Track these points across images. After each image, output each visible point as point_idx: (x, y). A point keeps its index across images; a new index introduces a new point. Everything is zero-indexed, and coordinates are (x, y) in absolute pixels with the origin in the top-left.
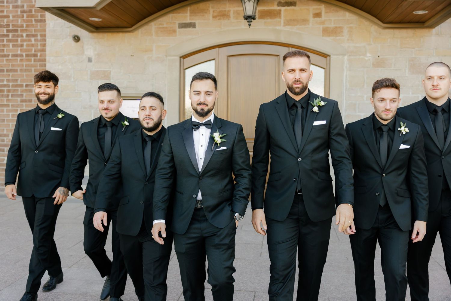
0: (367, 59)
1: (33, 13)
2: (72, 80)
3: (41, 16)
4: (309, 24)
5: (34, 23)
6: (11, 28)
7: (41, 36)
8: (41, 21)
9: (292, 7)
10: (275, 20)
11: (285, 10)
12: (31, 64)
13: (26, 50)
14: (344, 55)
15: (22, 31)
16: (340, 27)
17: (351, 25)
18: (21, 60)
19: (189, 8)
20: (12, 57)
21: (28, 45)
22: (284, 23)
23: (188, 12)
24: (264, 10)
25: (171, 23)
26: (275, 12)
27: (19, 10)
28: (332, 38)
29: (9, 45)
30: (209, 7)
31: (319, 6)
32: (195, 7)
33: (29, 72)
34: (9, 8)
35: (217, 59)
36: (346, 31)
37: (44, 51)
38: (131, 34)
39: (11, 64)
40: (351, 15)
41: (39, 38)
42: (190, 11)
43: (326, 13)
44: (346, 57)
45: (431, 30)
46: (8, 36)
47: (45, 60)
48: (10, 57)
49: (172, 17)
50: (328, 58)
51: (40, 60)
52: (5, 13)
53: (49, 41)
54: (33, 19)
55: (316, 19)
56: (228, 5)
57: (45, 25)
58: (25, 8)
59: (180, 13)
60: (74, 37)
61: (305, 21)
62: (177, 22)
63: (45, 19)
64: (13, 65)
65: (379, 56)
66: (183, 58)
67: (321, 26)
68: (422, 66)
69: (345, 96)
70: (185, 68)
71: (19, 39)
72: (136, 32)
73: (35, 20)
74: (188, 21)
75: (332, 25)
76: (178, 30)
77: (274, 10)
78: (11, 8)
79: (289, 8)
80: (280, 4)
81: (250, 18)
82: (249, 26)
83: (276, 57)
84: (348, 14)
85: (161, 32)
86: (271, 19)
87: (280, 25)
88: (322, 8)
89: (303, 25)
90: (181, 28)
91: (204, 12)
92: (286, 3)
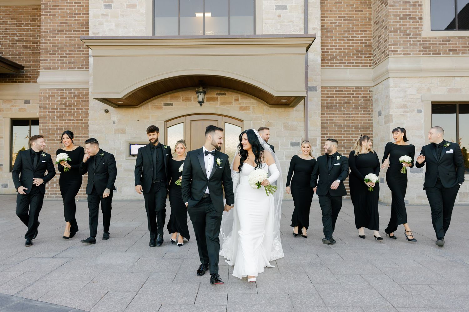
0: (262, 122)
1: (81, 96)
2: (104, 134)
3: (85, 98)
4: (232, 105)
5: (81, 102)
6: (67, 105)
7: (85, 109)
8: (85, 101)
9: (224, 96)
10: (215, 102)
11: (220, 97)
12: (79, 125)
13: (76, 117)
14: (251, 120)
15: (74, 106)
16: (248, 106)
17: (254, 105)
18: (73, 123)
19: (169, 95)
20: (68, 121)
21: (77, 114)
22: (220, 104)
23: (169, 97)
24: (210, 97)
25: (159, 103)
27: (72, 95)
28: (245, 112)
29: (66, 114)
30: (180, 95)
32: (172, 95)
33: (78, 129)
34: (67, 93)
35: (184, 122)
36: (251, 108)
37: (88, 117)
38: (138, 109)
39: (67, 125)
40: (254, 100)
41: (84, 110)
43: (241, 99)
44: (252, 122)
45: (293, 108)
46: (65, 109)
47: (87, 123)
48: (67, 121)
49: (160, 100)
50: (243, 122)
51: (84, 123)
52: (64, 97)
53: (90, 112)
54: (81, 100)
55: (236, 102)
56: (190, 94)
57: (88, 103)
58: (76, 94)
59: (164, 98)
60: (106, 111)
61: (231, 103)
62: (163, 103)
63: (88, 100)
64: (68, 126)
65: (268, 121)
66: (166, 122)
70: (167, 127)
71: (72, 111)
72: (140, 108)
73: (82, 100)
74: (169, 102)
75: (244, 105)
76: (163, 107)
77: (214, 97)
78: (68, 94)
79: (222, 96)
80: (217, 94)
81: (201, 103)
82: (201, 106)
83: (216, 122)
84: (252, 100)
85: (154, 108)
86: (213, 102)
87: (218, 105)
88: (239, 96)
89: (229, 105)
90: (165, 106)
91: (177, 97)
92: (221, 93)
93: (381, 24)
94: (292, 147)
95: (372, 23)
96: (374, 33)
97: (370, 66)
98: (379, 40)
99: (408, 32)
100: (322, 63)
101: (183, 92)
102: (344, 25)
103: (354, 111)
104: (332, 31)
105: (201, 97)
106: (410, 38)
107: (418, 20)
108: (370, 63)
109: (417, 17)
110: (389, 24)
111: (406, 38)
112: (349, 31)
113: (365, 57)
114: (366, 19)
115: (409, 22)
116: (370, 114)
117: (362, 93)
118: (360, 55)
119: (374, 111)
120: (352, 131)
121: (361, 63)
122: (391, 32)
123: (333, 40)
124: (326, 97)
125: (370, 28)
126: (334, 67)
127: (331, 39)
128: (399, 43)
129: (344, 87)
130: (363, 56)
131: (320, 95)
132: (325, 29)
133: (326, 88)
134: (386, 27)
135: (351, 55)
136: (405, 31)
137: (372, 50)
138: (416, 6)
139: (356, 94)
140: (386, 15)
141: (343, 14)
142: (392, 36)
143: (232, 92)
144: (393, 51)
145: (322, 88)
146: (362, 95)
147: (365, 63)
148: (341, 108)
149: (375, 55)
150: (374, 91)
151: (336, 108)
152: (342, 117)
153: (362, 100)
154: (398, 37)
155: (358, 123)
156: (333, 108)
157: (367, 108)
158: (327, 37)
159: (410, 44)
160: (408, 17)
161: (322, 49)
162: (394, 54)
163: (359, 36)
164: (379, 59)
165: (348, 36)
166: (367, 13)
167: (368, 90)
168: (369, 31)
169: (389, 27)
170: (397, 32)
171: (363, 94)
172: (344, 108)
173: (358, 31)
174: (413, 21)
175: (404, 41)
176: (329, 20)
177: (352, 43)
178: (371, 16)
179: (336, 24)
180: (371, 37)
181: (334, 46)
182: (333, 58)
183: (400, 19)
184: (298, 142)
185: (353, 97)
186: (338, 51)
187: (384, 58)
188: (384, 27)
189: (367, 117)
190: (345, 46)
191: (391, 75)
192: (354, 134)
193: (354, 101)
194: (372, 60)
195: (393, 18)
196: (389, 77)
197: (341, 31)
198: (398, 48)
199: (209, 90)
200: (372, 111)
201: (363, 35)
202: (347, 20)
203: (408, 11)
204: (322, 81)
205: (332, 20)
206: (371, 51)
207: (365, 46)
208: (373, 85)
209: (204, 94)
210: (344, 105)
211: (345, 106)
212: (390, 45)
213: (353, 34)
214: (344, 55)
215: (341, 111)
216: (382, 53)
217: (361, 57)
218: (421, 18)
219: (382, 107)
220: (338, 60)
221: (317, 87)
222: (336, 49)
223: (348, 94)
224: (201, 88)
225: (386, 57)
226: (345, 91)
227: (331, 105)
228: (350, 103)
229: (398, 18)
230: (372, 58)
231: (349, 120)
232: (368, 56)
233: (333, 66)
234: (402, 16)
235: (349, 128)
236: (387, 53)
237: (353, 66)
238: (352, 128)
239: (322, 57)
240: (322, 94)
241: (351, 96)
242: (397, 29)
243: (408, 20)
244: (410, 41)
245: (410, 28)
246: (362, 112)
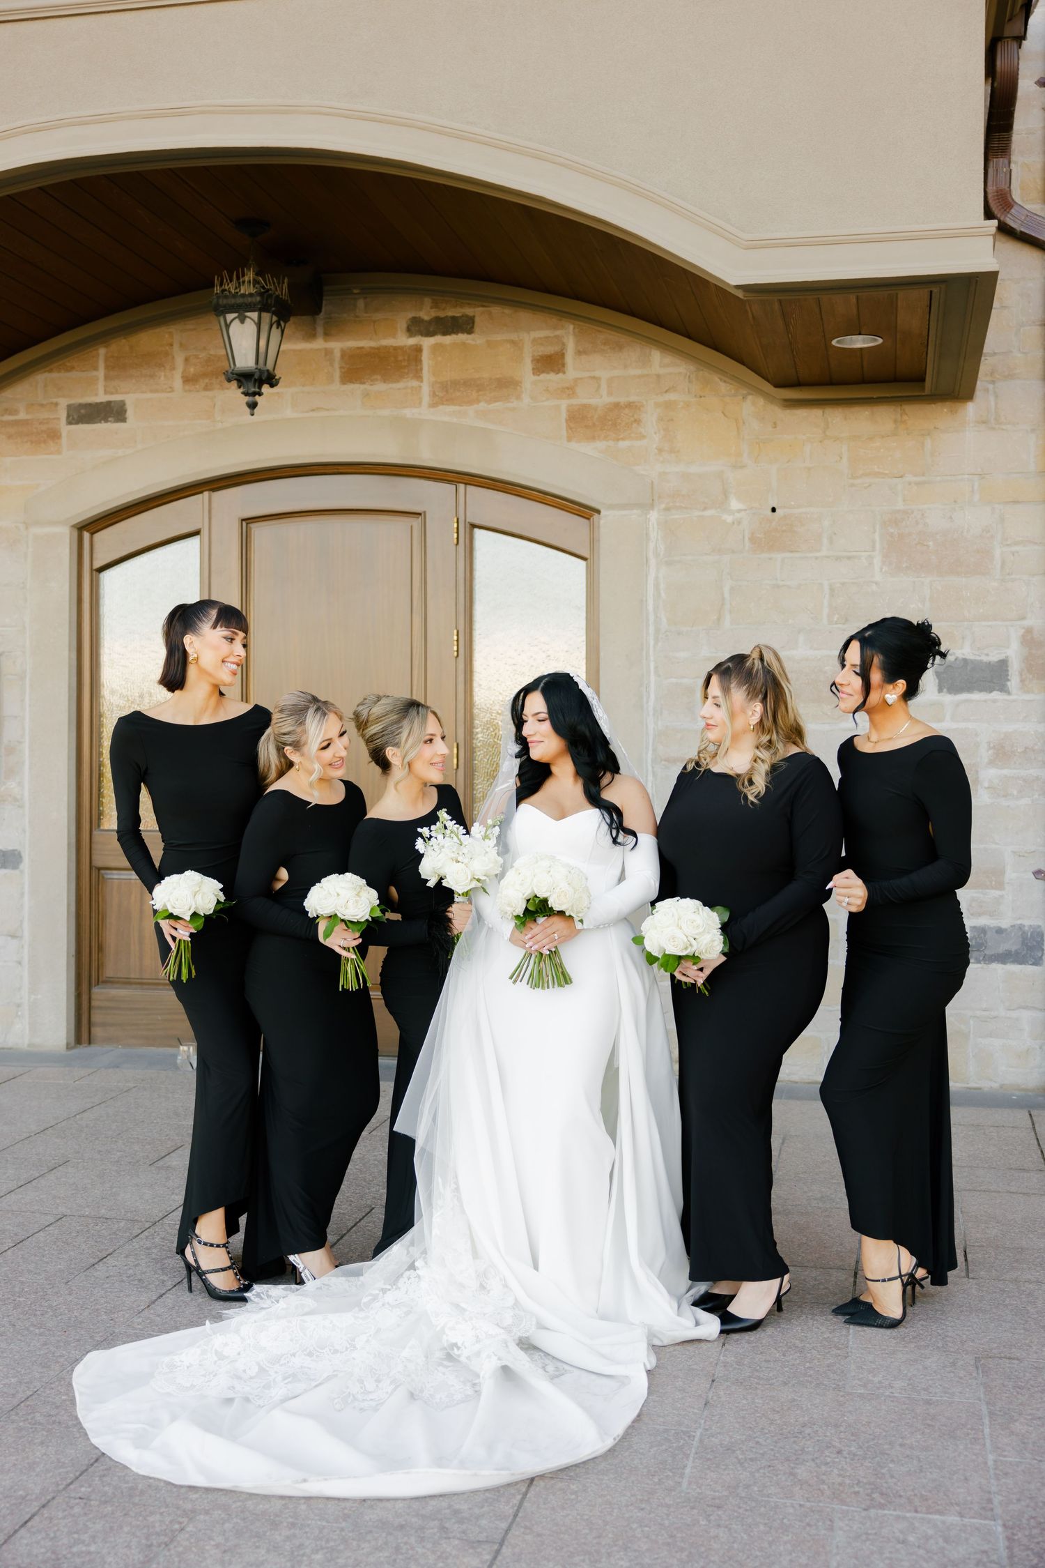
0: (729, 519)
4: (518, 398)
9: (461, 337)
10: (400, 385)
11: (436, 349)
14: (652, 506)
16: (630, 405)
17: (672, 396)
19: (102, 351)
22: (434, 394)
23: (101, 365)
24: (362, 348)
25: (42, 405)
26: (400, 358)
28: (600, 445)
30: (171, 345)
31: (555, 328)
32: (120, 345)
35: (205, 532)
36: (650, 418)
40: (668, 359)
42: (106, 360)
43: (579, 353)
44: (654, 516)
45: (958, 405)
49: (45, 386)
50: (597, 518)
55: (543, 376)
59: (73, 368)
61: (506, 386)
62: (64, 403)
65: (774, 510)
66: (87, 531)
67: (564, 404)
68: (931, 543)
69: (652, 658)
70: (97, 565)
74: (101, 398)
75: (602, 399)
76: (65, 429)
77: (395, 348)
79: (448, 340)
80: (417, 327)
81: (250, 383)
82: (255, 407)
83: (411, 522)
84: (656, 355)
85: (10, 437)
86: (385, 382)
87: (420, 404)
88: (568, 336)
89: (496, 400)
90: (77, 423)
91: (155, 360)
92: (438, 320)
94: (948, 698)
101: (190, 324)
143: (519, 304)
184: (994, 657)
199: (361, 303)
209: (266, 317)
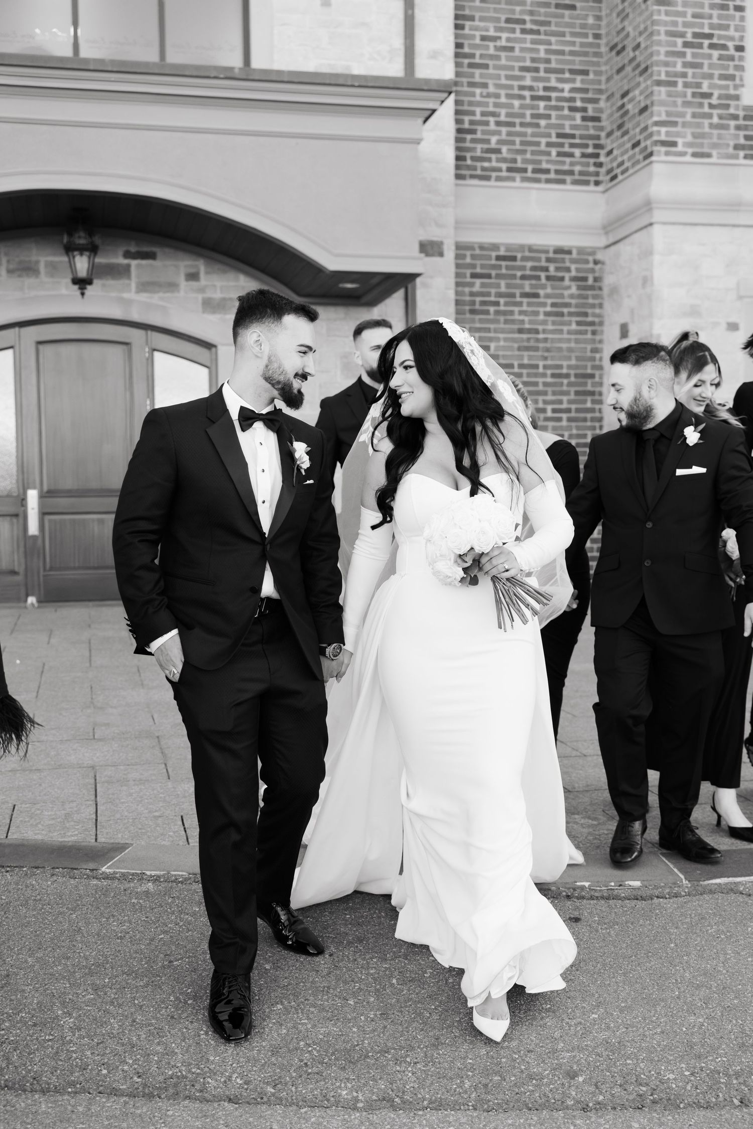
4: (178, 291)
9: (150, 261)
10: (120, 282)
11: (138, 266)
16: (230, 299)
22: (137, 287)
24: (101, 263)
26: (120, 269)
28: (218, 316)
31: (195, 261)
35: (17, 348)
40: (248, 279)
43: (206, 273)
50: (214, 349)
55: (190, 283)
56: (34, 251)
61: (172, 286)
67: (200, 297)
75: (218, 295)
77: (118, 264)
79: (144, 262)
80: (128, 255)
81: (82, 283)
82: (83, 294)
83: (124, 347)
84: (242, 277)
86: (113, 279)
87: (130, 291)
88: (201, 266)
89: (168, 292)
92: (138, 252)
93: (631, 55)
95: (604, 49)
96: (608, 80)
97: (597, 183)
98: (623, 106)
99: (705, 88)
100: (457, 167)
101: (9, 243)
102: (522, 50)
103: (550, 323)
104: (486, 66)
105: (82, 264)
106: (711, 106)
107: (732, 51)
108: (597, 174)
109: (730, 44)
110: (655, 58)
111: (701, 105)
112: (537, 70)
113: (584, 155)
114: (586, 35)
115: (710, 57)
116: (594, 333)
117: (573, 267)
118: (567, 149)
119: (606, 323)
120: (545, 384)
121: (571, 173)
122: (659, 83)
123: (488, 95)
124: (468, 275)
125: (598, 64)
126: (492, 183)
127: (485, 91)
128: (680, 120)
129: (522, 248)
130: (577, 152)
131: (452, 269)
132: (466, 56)
133: (469, 247)
134: (646, 69)
135: (543, 147)
136: (699, 85)
137: (603, 134)
138: (728, 9)
139: (557, 269)
140: (646, 29)
141: (522, 12)
142: (663, 96)
143: (177, 248)
144: (664, 143)
145: (459, 247)
146: (573, 273)
147: (581, 173)
148: (512, 313)
149: (610, 153)
150: (607, 261)
151: (497, 313)
152: (514, 340)
153: (574, 290)
154: (679, 101)
155: (560, 359)
156: (487, 312)
157: (586, 314)
158: (472, 84)
159: (711, 126)
160: (706, 42)
161: (458, 121)
162: (667, 154)
163: (567, 87)
164: (622, 163)
165: (535, 84)
166: (587, 15)
167: (591, 258)
168: (596, 73)
169: (655, 68)
170: (675, 84)
171: (578, 270)
172: (521, 313)
173: (562, 71)
174: (720, 55)
175: (694, 115)
176: (477, 29)
177: (546, 107)
178: (599, 27)
179: (498, 44)
180: (600, 91)
181: (493, 114)
182: (489, 151)
183: (686, 45)
185: (548, 278)
186: (504, 130)
187: (638, 162)
188: (638, 65)
189: (586, 341)
190: (523, 116)
191: (658, 215)
192: (550, 393)
193: (549, 290)
194: (600, 165)
195: (667, 41)
196: (653, 220)
197: (512, 68)
198: (678, 134)
199: (100, 240)
200: (601, 324)
201: (578, 85)
202: (531, 32)
203: (706, 21)
204: (459, 225)
205: (487, 30)
206: (598, 137)
207: (584, 119)
208: (603, 241)
209: (92, 254)
210: (520, 304)
211: (525, 304)
212: (657, 124)
213: (548, 80)
214: (523, 143)
215: (513, 322)
216: (635, 146)
217: (571, 155)
218: (740, 49)
219: (632, 311)
220: (504, 160)
221: (442, 243)
222: (498, 124)
223: (534, 268)
224: (82, 234)
225: (645, 158)
226: (524, 259)
227: (483, 303)
228: (536, 295)
229: (680, 41)
230: (602, 159)
231: (536, 349)
232: (590, 150)
233: (488, 178)
234: (689, 38)
235: (536, 375)
236: (646, 148)
237: (548, 181)
238: (544, 375)
239: (458, 149)
240: (458, 266)
241: (543, 275)
242: (676, 75)
243: (706, 50)
244: (710, 116)
245: (710, 76)
246: (574, 327)
